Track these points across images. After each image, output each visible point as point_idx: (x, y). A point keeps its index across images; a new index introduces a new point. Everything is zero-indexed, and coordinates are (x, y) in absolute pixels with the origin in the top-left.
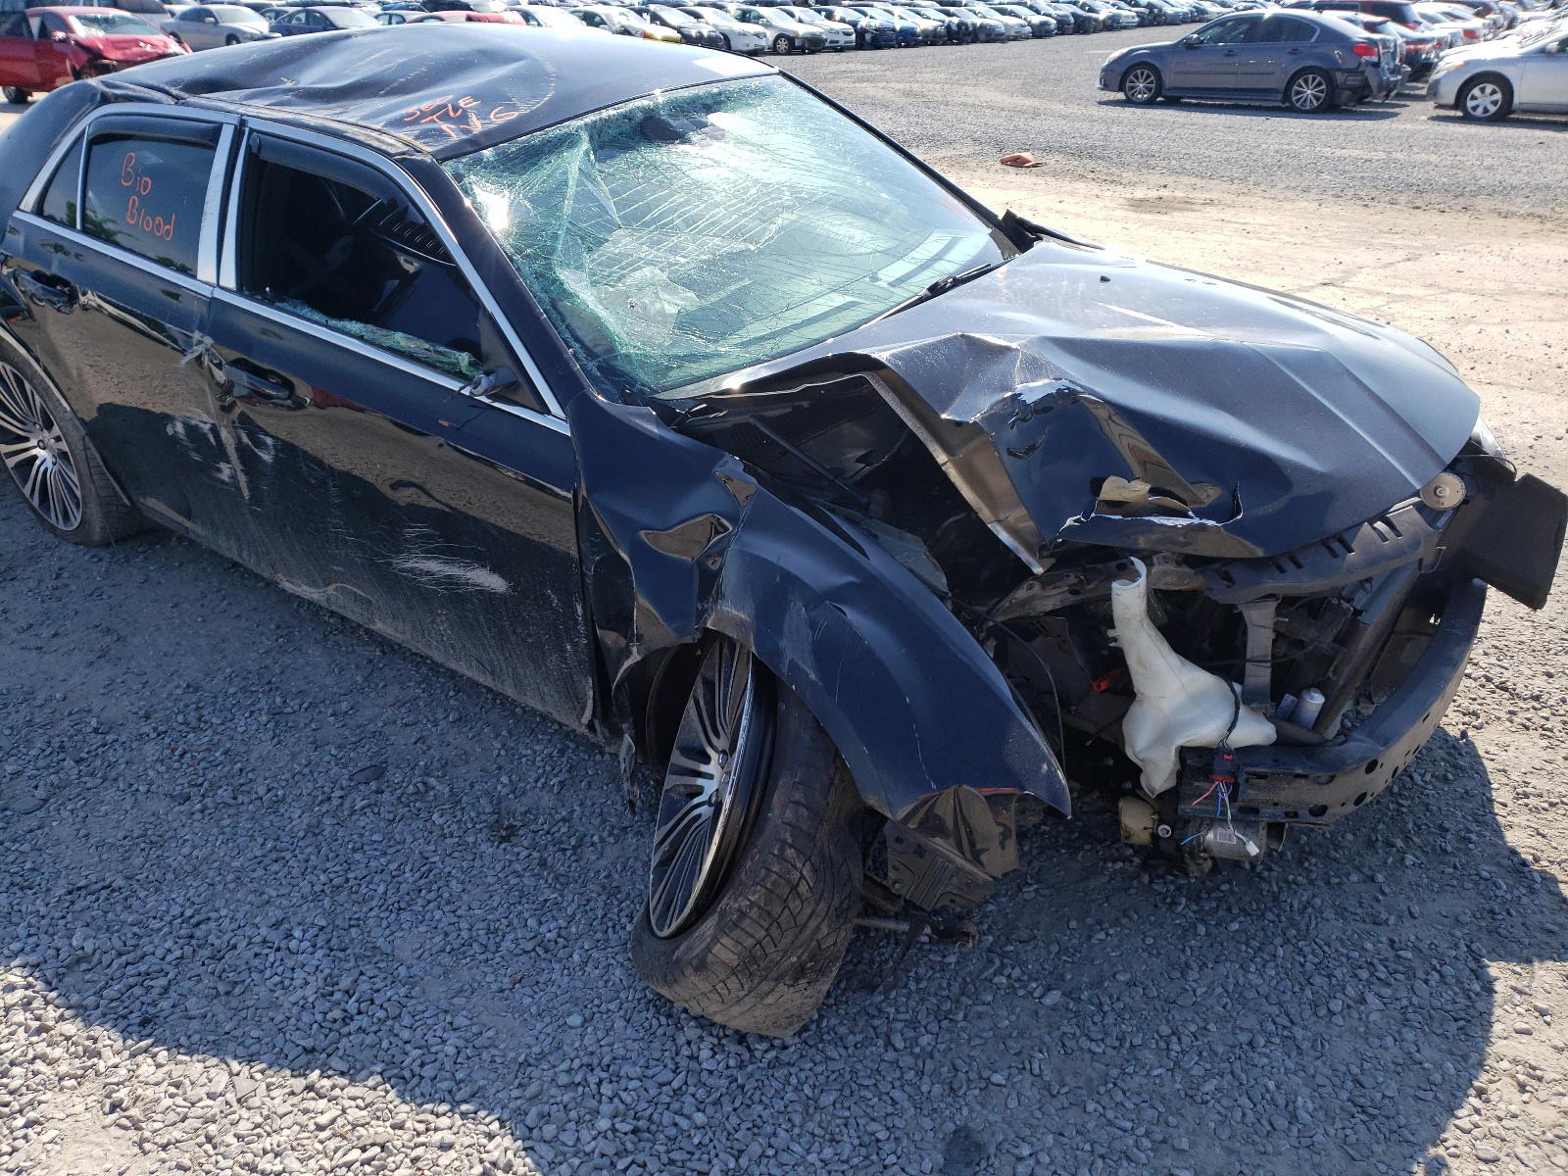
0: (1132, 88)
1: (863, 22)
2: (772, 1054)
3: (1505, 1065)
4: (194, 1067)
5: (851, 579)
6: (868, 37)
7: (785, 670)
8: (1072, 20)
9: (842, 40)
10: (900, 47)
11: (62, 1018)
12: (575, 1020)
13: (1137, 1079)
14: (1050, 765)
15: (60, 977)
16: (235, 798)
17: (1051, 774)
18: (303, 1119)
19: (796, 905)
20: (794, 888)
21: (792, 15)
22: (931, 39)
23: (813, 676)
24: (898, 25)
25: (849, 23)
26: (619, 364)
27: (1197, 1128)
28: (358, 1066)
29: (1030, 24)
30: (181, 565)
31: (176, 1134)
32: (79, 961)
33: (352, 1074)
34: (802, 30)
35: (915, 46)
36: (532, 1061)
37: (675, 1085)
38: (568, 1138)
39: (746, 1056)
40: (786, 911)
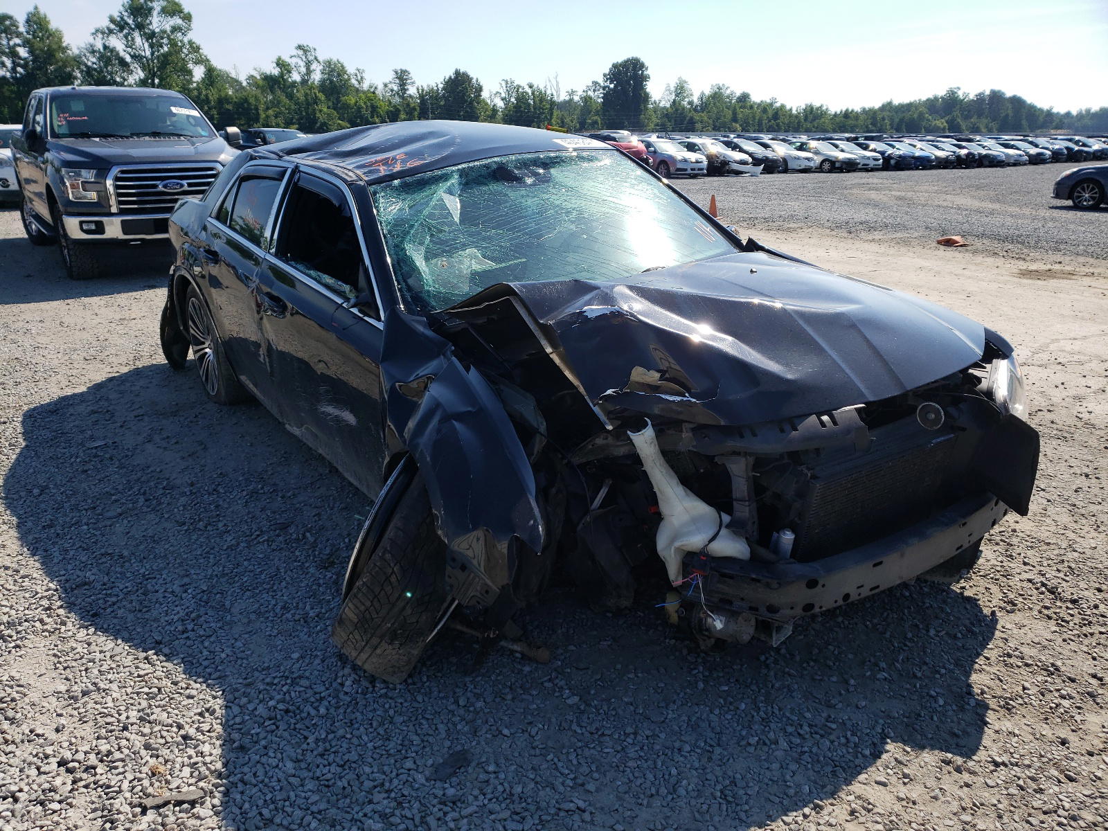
0: (1079, 197)
1: (890, 151)
2: (384, 691)
3: (851, 798)
4: (101, 639)
5: (470, 409)
6: (893, 162)
7: (417, 455)
8: (1065, 151)
9: (872, 163)
10: (917, 169)
11: (61, 607)
12: (296, 656)
13: (592, 751)
14: (535, 521)
15: (72, 590)
16: (206, 527)
17: (535, 527)
18: (133, 670)
19: (388, 589)
20: (388, 578)
21: (836, 146)
22: (944, 164)
23: (428, 459)
24: (918, 153)
25: (878, 152)
26: (425, 296)
27: (609, 783)
28: (175, 653)
29: (1027, 154)
30: (259, 418)
31: (74, 664)
32: (86, 584)
33: (168, 658)
34: (842, 156)
35: (930, 169)
36: (259, 669)
37: (322, 695)
38: (251, 707)
39: (371, 689)
40: (383, 592)
